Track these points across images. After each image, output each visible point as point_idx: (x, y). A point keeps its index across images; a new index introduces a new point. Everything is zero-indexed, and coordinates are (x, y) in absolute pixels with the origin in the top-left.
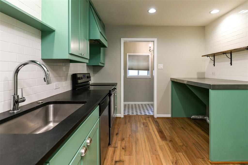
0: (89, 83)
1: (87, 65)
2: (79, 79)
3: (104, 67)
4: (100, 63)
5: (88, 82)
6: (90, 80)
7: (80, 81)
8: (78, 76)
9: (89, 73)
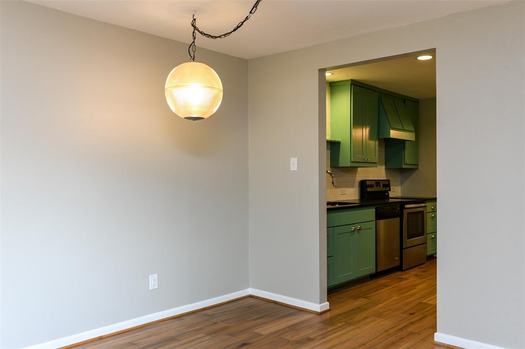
0: (387, 194)
1: (385, 168)
2: (369, 186)
3: (417, 171)
4: (405, 164)
5: (387, 192)
6: (390, 190)
7: (369, 190)
8: (368, 183)
9: (389, 180)
